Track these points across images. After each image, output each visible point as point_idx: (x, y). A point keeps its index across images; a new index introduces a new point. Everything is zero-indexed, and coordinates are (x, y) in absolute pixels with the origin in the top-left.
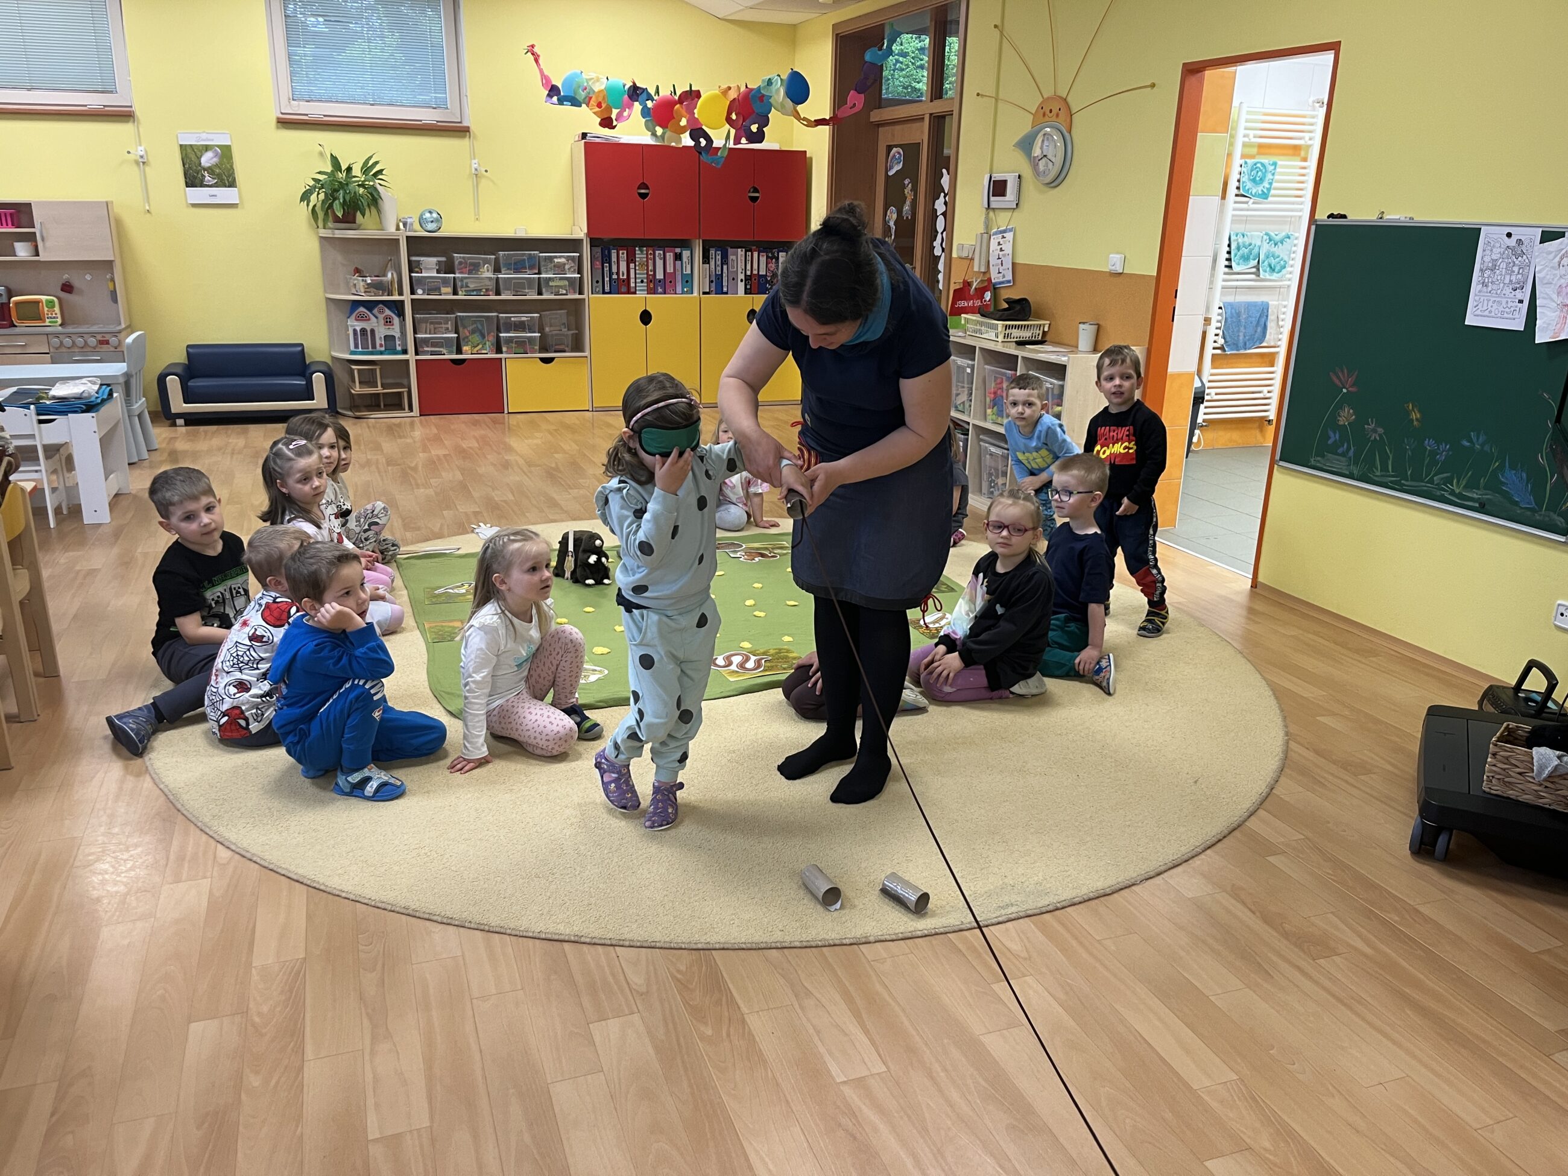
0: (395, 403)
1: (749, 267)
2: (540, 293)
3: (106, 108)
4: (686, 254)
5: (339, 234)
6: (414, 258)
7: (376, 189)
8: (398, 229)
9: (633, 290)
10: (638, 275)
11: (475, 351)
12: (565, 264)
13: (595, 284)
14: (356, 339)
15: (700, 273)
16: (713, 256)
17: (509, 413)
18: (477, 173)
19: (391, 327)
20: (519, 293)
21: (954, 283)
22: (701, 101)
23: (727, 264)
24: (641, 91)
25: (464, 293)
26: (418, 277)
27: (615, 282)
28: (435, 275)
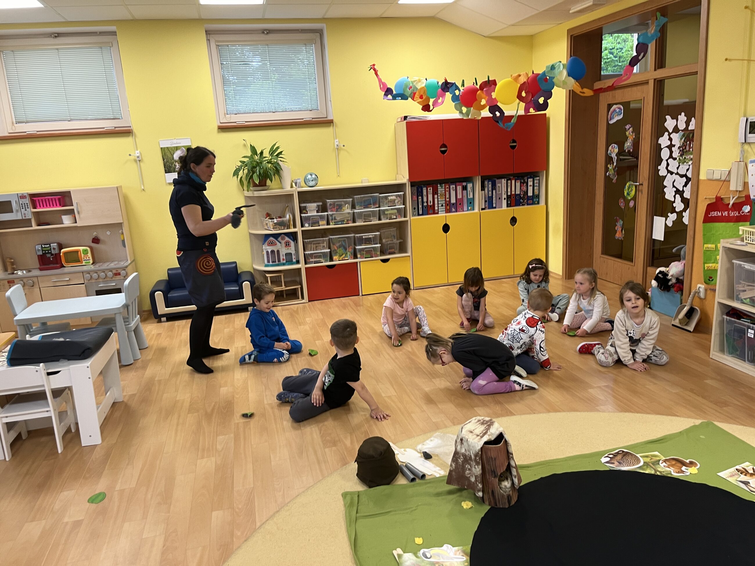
0: (293, 295)
1: (509, 190)
2: (380, 219)
3: (117, 129)
4: (470, 186)
5: (256, 194)
6: (303, 205)
7: (278, 164)
8: (292, 187)
9: (436, 211)
10: (439, 202)
11: (341, 258)
12: (395, 200)
13: (414, 210)
14: (268, 257)
15: (479, 196)
16: (487, 185)
17: (362, 295)
18: (338, 147)
19: (289, 248)
20: (367, 221)
21: (706, 198)
22: (497, 87)
23: (496, 189)
24: (451, 85)
25: (334, 224)
26: (306, 216)
27: (425, 208)
28: (316, 214)
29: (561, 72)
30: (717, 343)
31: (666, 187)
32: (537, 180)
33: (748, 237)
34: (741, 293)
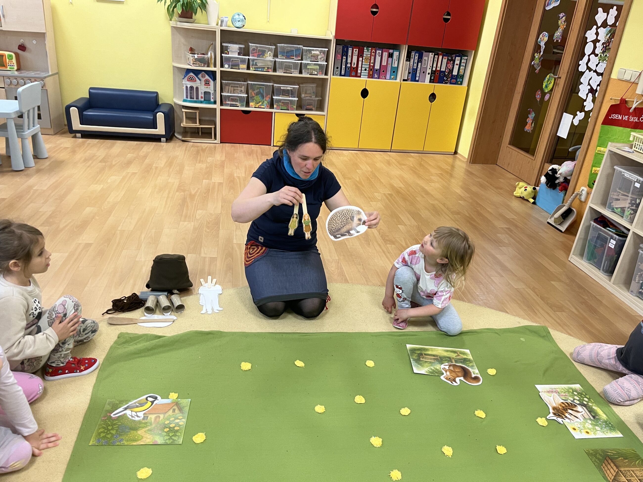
0: (207, 134)
1: (435, 65)
2: (301, 73)
4: (396, 54)
5: (179, 24)
6: (224, 44)
8: (217, 24)
9: (359, 75)
10: (363, 66)
11: (257, 106)
12: (318, 55)
13: (336, 69)
14: (187, 93)
15: (403, 66)
16: (413, 57)
17: (274, 146)
19: (209, 87)
20: (288, 72)
21: (611, 99)
23: (421, 62)
25: (254, 69)
26: (226, 56)
27: (348, 69)
28: (237, 56)
30: (579, 247)
32: (465, 59)
33: (638, 144)
34: (614, 202)
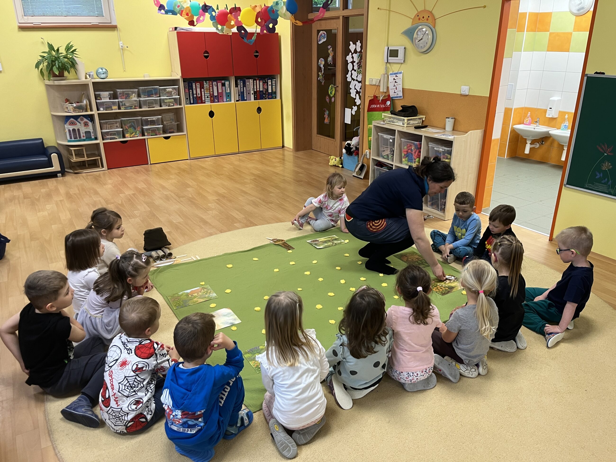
0: (94, 164)
1: (255, 87)
2: (161, 106)
4: (227, 83)
5: (57, 83)
6: (97, 93)
7: (74, 59)
8: (86, 78)
9: (204, 101)
10: (206, 94)
11: (132, 136)
12: (172, 91)
13: (186, 100)
14: (70, 134)
15: (234, 91)
16: (239, 83)
17: (151, 164)
18: (122, 48)
19: (88, 127)
20: (151, 107)
21: (369, 96)
22: (242, 12)
23: (246, 87)
24: (209, 7)
25: (124, 109)
26: (100, 102)
27: (195, 98)
28: (108, 100)
29: (282, 7)
31: (351, 89)
32: (274, 81)
33: (387, 120)
34: (383, 152)
